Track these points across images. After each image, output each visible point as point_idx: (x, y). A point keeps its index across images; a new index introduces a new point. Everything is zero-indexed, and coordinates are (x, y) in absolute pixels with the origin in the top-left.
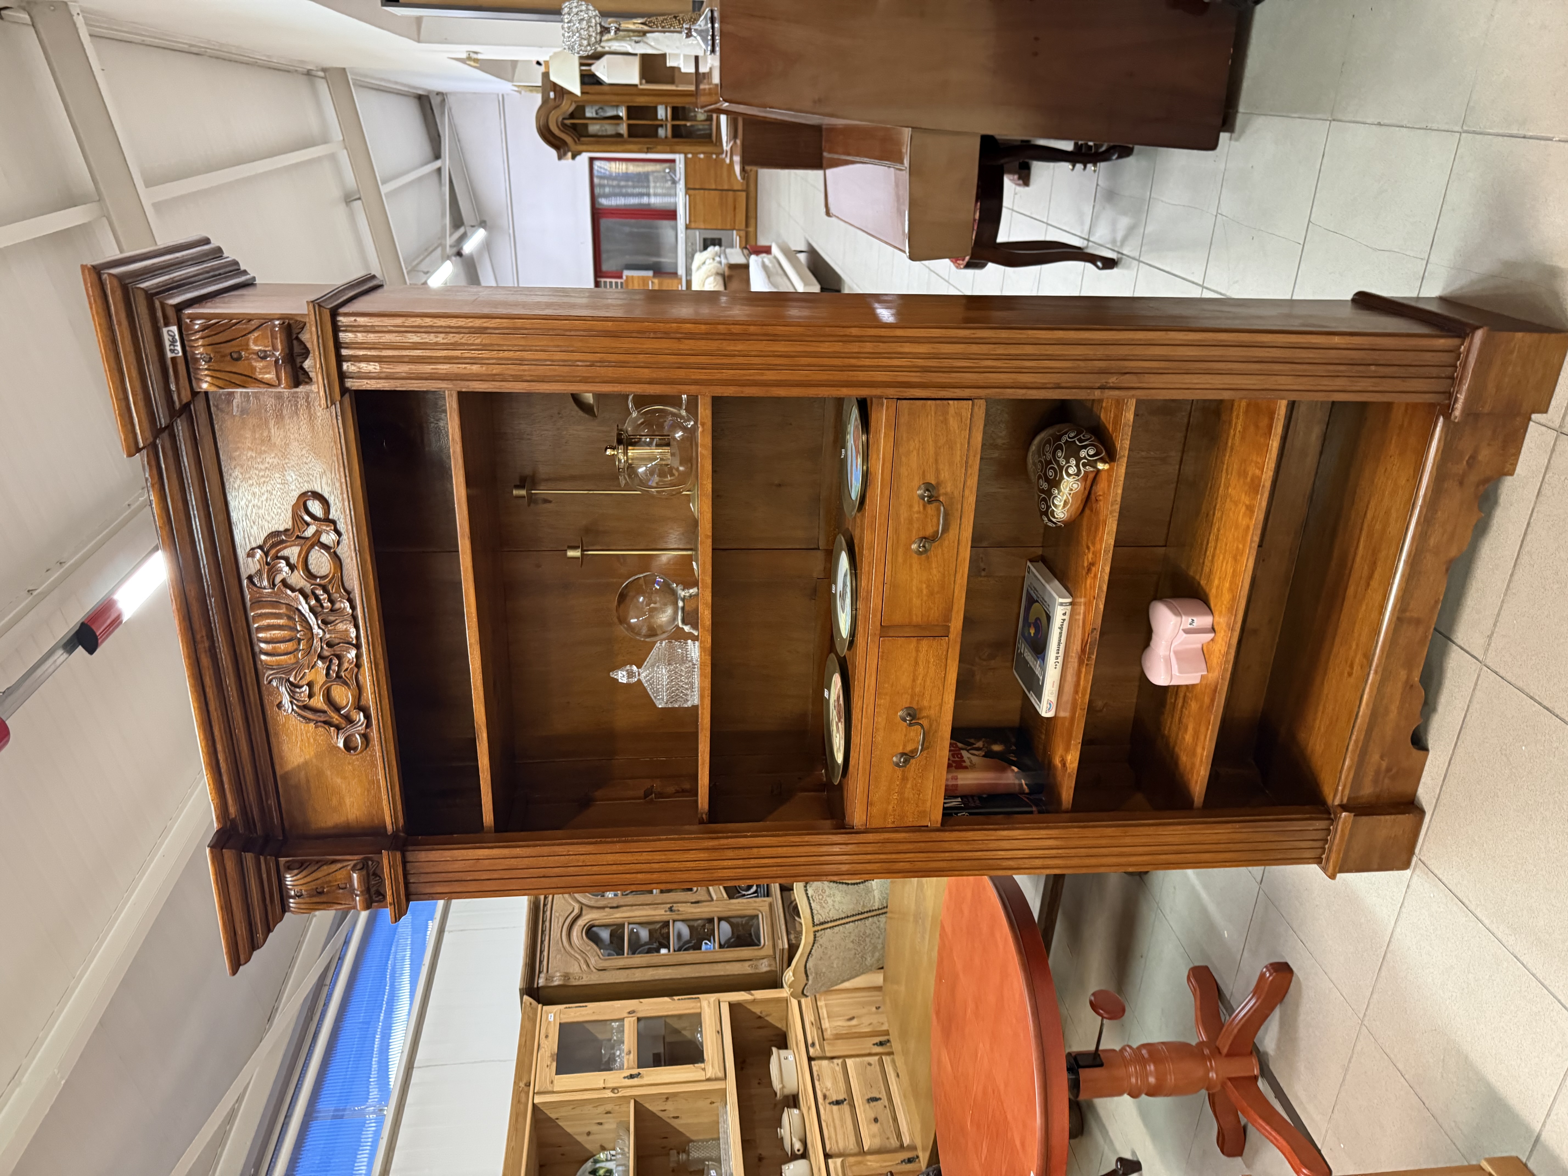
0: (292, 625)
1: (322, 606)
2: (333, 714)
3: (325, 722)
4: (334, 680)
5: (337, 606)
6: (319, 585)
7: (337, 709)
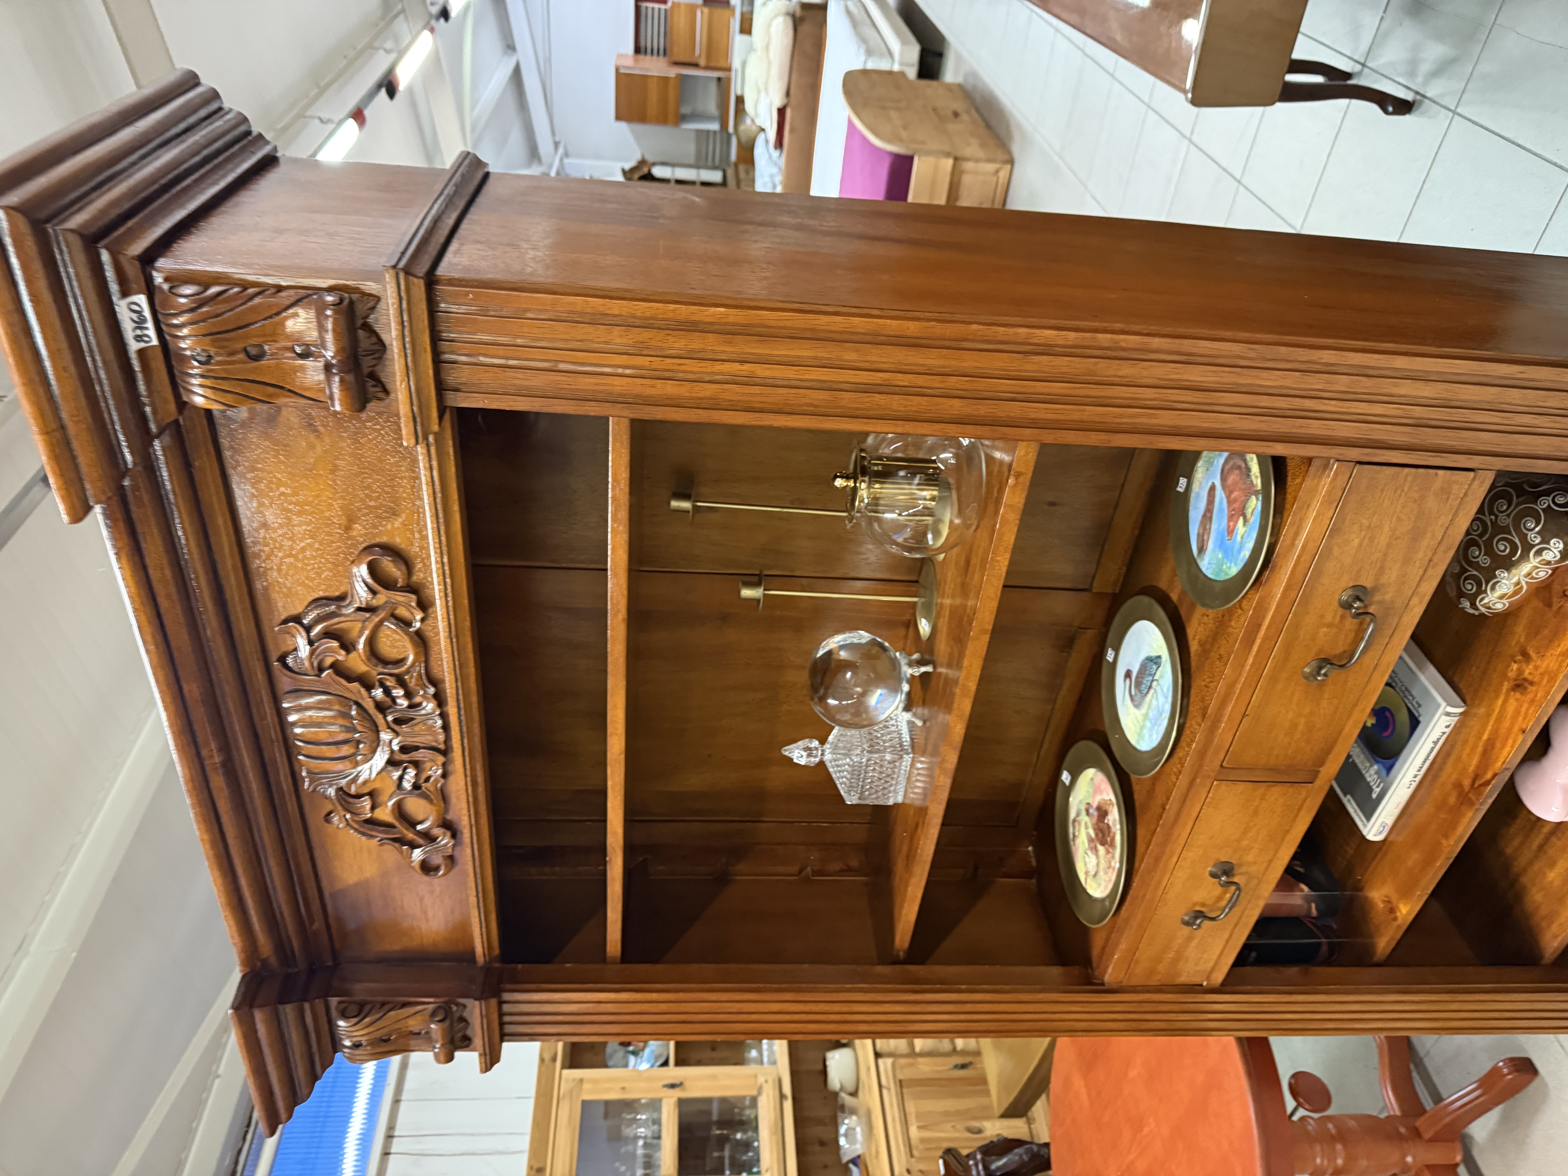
0: (348, 724)
1: (394, 700)
2: (405, 831)
3: (395, 840)
4: (410, 793)
5: (417, 699)
6: (391, 675)
7: (412, 824)
